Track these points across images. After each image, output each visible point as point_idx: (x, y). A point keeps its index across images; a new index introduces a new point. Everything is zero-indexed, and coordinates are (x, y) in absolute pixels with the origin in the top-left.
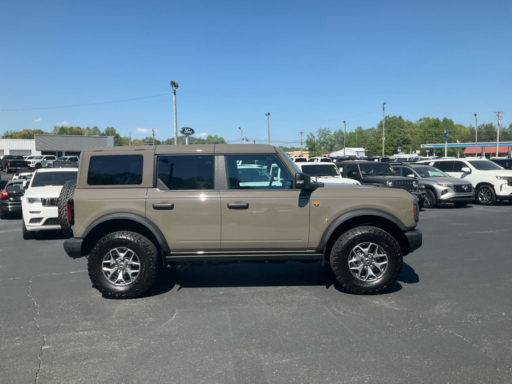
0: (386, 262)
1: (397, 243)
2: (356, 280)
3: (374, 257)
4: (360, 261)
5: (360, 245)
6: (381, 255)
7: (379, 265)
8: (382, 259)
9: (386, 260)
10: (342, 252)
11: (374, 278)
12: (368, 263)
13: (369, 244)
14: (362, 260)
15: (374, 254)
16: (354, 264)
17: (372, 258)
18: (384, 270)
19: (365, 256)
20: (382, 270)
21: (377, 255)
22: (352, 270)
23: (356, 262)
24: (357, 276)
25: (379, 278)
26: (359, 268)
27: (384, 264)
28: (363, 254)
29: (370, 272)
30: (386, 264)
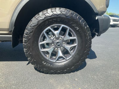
0: (76, 45)
1: (88, 26)
2: (46, 61)
3: (65, 39)
4: (51, 44)
5: (52, 27)
6: (71, 38)
7: (68, 47)
8: (72, 41)
9: (76, 43)
10: (32, 34)
11: (64, 59)
12: (59, 45)
13: (60, 26)
14: (53, 42)
15: (64, 37)
16: (46, 46)
17: (63, 41)
18: (73, 51)
19: (56, 38)
20: (72, 51)
21: (67, 38)
22: (43, 51)
23: (48, 44)
24: (48, 57)
25: (68, 59)
26: (50, 50)
27: (73, 47)
28: (54, 37)
29: (60, 54)
30: (75, 46)
